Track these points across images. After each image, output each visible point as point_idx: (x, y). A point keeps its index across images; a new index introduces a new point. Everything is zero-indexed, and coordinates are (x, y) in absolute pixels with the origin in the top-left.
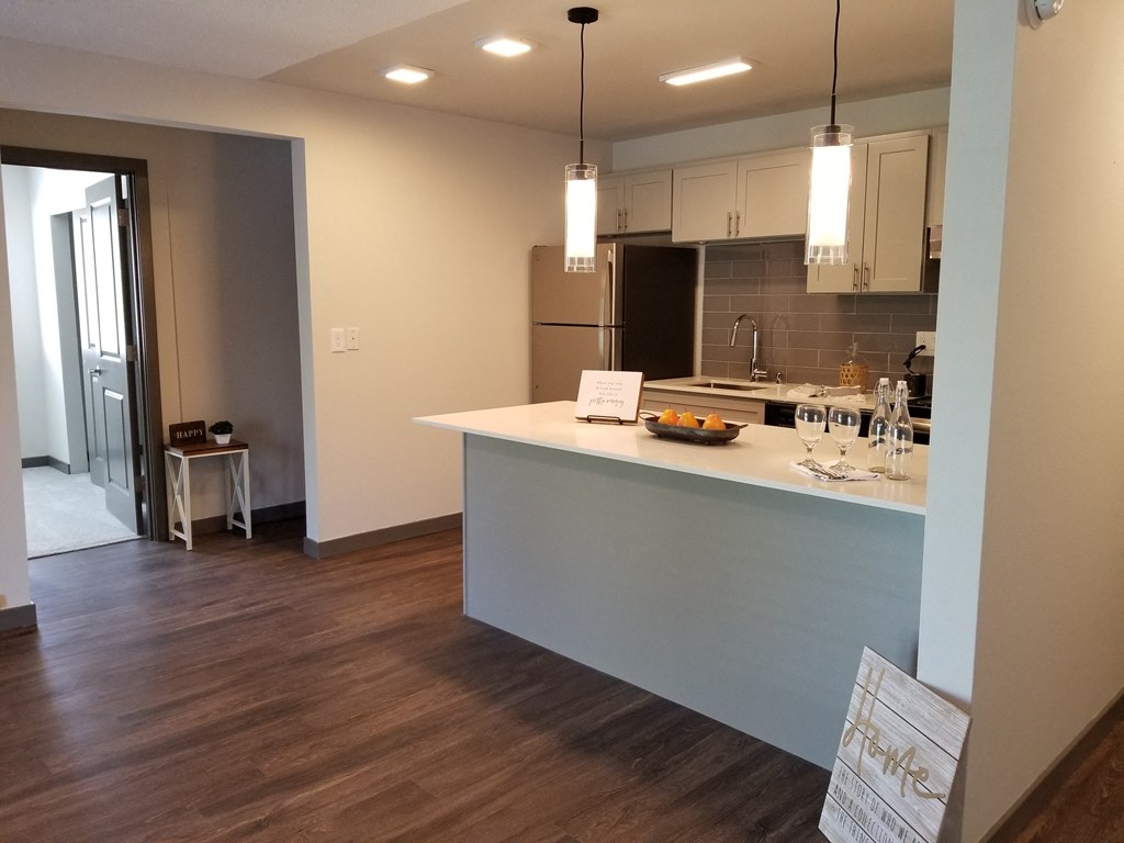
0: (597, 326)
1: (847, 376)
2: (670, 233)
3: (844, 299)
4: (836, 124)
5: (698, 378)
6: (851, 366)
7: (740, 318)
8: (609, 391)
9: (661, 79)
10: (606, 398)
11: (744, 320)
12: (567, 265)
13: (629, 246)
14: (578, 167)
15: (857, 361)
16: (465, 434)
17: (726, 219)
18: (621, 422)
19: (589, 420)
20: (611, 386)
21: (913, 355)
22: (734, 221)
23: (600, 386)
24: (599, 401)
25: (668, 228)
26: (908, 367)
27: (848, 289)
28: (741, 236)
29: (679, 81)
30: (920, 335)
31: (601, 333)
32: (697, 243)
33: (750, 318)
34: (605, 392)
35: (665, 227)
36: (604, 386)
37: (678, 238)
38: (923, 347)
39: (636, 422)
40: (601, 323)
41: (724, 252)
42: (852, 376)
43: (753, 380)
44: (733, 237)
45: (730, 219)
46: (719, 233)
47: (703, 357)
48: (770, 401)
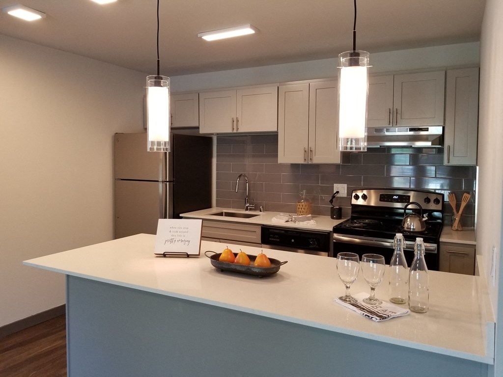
0: (158, 181)
1: (301, 209)
2: (198, 128)
3: (295, 166)
4: (356, 51)
5: (215, 210)
6: (303, 203)
7: (240, 176)
8: (180, 234)
9: (199, 35)
10: (177, 238)
11: (242, 177)
12: (149, 146)
13: (176, 135)
14: (156, 78)
15: (306, 200)
16: (68, 276)
17: (231, 121)
18: (188, 256)
19: (164, 255)
20: (181, 230)
21: (334, 197)
22: (235, 122)
23: (172, 230)
24: (172, 241)
25: (197, 125)
26: (332, 203)
27: (301, 161)
28: (240, 131)
29: (209, 38)
30: (335, 185)
31: (160, 185)
32: (213, 134)
33: (245, 176)
34: (176, 234)
35: (195, 124)
36: (174, 230)
37: (203, 131)
38: (338, 192)
39: (199, 255)
40: (160, 180)
41: (226, 140)
42: (304, 209)
43: (247, 209)
44: (235, 131)
45: (233, 121)
46: (227, 129)
47: (217, 197)
48: (263, 225)
